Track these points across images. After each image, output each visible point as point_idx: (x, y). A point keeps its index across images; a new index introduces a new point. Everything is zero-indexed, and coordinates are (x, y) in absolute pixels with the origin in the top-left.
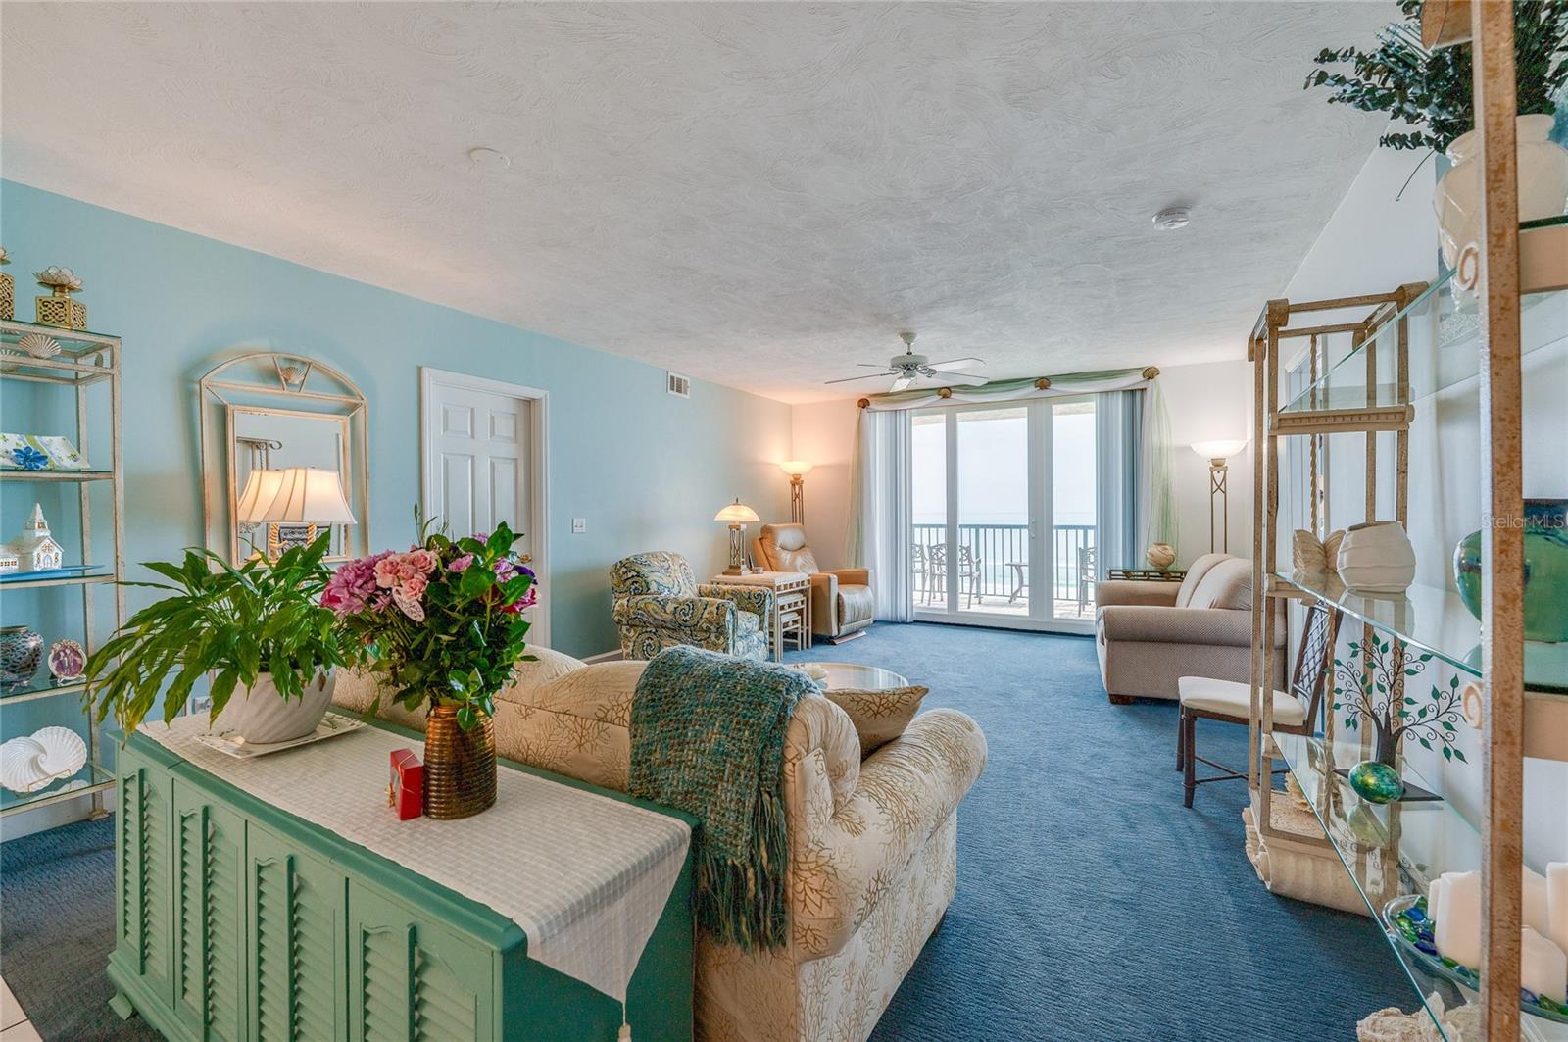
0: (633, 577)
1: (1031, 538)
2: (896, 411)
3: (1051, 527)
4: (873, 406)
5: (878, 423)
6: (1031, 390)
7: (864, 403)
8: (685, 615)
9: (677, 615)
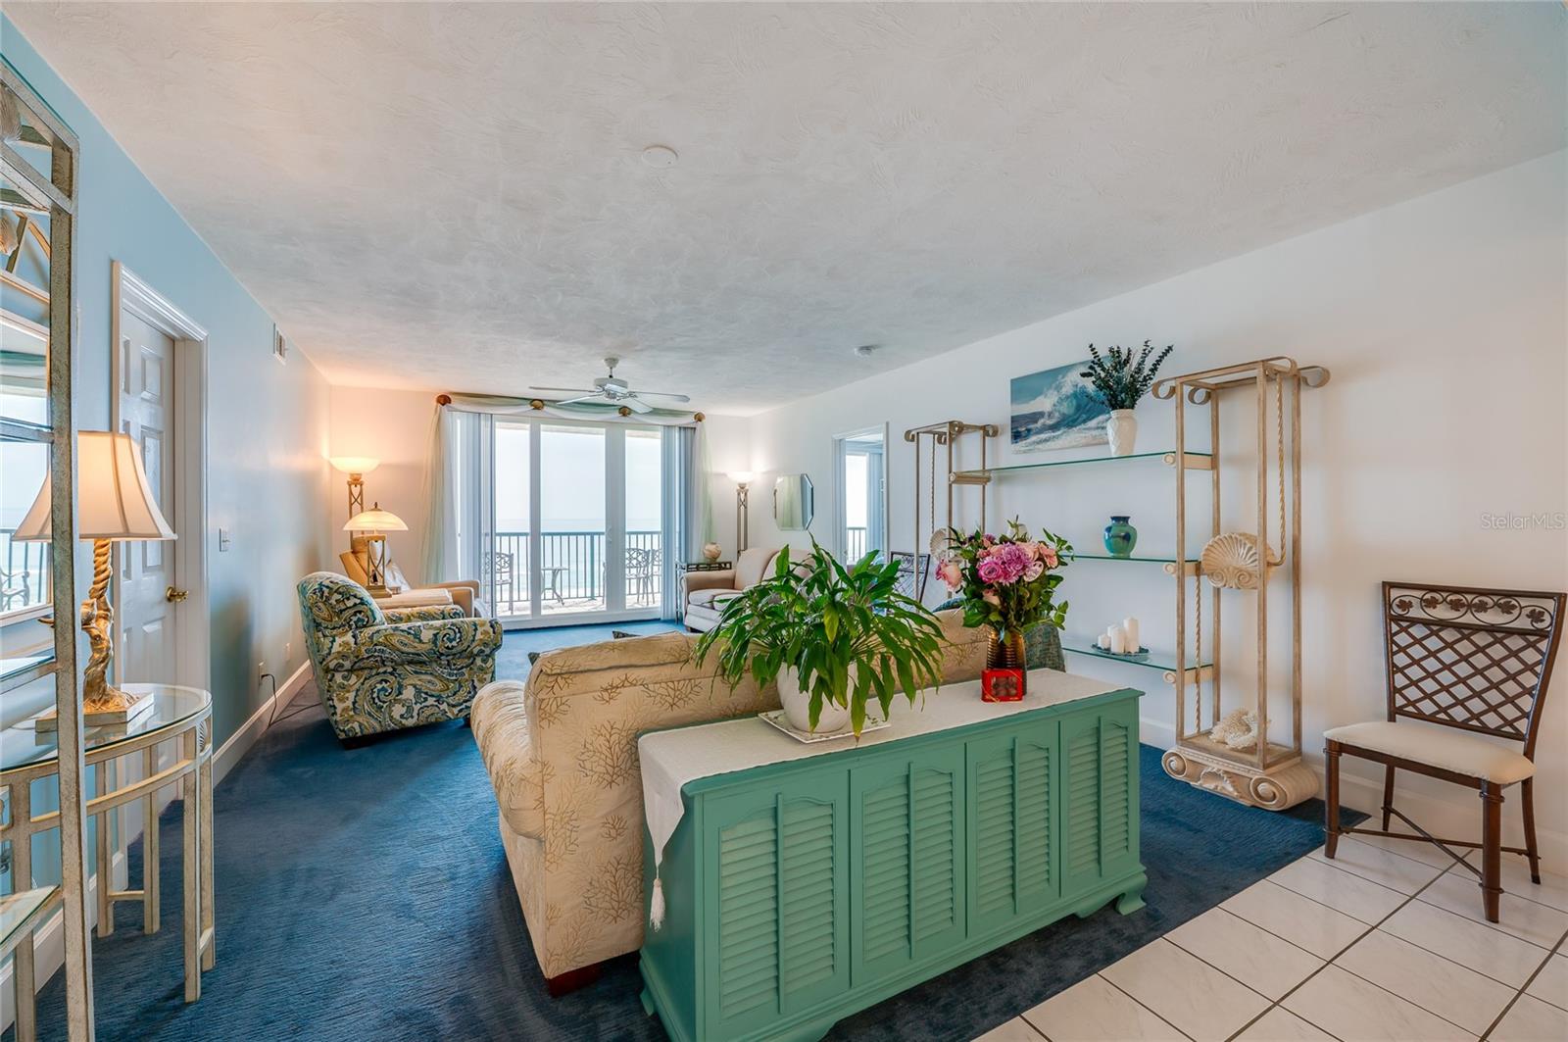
0: (355, 605)
1: (608, 543)
2: (480, 414)
3: (624, 533)
4: (454, 404)
5: (459, 424)
6: (615, 415)
7: (444, 400)
8: (451, 641)
9: (439, 643)
